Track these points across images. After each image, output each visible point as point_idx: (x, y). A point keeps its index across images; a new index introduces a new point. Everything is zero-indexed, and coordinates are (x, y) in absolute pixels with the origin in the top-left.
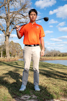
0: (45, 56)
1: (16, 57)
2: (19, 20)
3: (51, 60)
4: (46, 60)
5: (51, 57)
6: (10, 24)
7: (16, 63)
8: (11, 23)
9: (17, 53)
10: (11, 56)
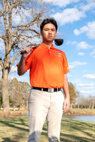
0: (77, 107)
1: (22, 108)
2: (29, 40)
3: (90, 115)
4: (79, 115)
5: (88, 110)
6: (12, 47)
7: (22, 120)
8: (14, 46)
9: (23, 101)
10: (11, 106)
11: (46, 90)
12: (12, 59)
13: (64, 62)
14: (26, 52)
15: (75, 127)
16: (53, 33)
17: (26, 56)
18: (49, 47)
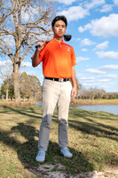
0: (79, 98)
1: (31, 99)
2: (37, 37)
3: (91, 104)
4: (81, 104)
5: (89, 100)
6: (22, 43)
7: (31, 109)
8: (24, 42)
9: (32, 93)
10: (22, 97)
11: (57, 80)
12: (22, 54)
13: (72, 56)
14: (39, 46)
15: (78, 114)
16: (63, 29)
17: (39, 49)
18: (60, 41)
